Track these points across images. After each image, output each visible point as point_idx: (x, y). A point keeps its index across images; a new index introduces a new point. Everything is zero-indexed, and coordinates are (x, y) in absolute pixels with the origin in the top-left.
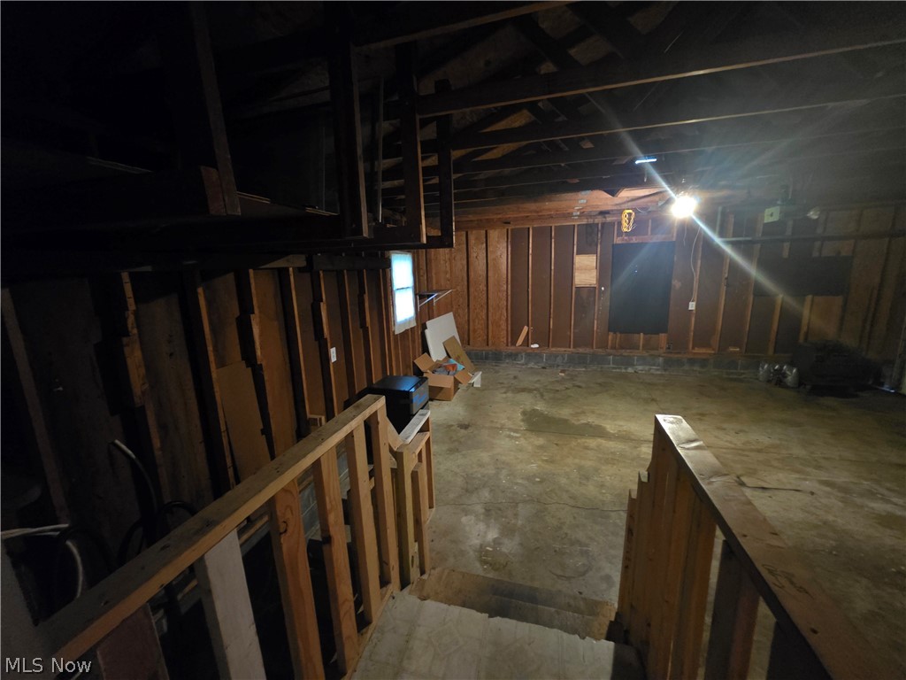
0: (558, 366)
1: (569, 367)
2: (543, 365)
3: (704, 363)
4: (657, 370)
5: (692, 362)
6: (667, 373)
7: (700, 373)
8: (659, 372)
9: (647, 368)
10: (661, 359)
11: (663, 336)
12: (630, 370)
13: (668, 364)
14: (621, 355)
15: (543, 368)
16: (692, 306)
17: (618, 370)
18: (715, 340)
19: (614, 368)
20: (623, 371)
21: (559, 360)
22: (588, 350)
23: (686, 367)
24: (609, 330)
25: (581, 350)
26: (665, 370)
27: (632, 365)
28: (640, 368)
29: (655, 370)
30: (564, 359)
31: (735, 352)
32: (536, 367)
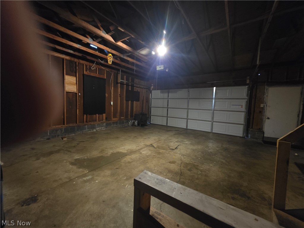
0: (58, 136)
1: (65, 135)
2: (48, 137)
3: (116, 123)
4: (104, 128)
5: (114, 123)
6: (107, 129)
7: (116, 127)
8: (104, 129)
9: (100, 128)
10: (105, 124)
11: (104, 115)
12: (95, 130)
13: (107, 125)
14: (91, 124)
15: (48, 139)
16: (112, 103)
17: (89, 132)
18: (118, 115)
19: (88, 131)
20: (92, 131)
21: (59, 132)
22: (75, 125)
23: (112, 126)
24: (84, 114)
25: (71, 125)
26: (106, 128)
27: (95, 128)
28: (98, 129)
29: (103, 128)
30: (62, 131)
31: (123, 119)
32: (42, 139)
